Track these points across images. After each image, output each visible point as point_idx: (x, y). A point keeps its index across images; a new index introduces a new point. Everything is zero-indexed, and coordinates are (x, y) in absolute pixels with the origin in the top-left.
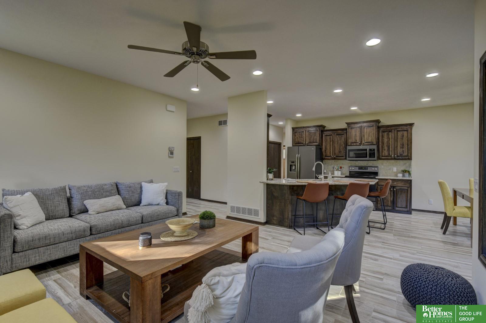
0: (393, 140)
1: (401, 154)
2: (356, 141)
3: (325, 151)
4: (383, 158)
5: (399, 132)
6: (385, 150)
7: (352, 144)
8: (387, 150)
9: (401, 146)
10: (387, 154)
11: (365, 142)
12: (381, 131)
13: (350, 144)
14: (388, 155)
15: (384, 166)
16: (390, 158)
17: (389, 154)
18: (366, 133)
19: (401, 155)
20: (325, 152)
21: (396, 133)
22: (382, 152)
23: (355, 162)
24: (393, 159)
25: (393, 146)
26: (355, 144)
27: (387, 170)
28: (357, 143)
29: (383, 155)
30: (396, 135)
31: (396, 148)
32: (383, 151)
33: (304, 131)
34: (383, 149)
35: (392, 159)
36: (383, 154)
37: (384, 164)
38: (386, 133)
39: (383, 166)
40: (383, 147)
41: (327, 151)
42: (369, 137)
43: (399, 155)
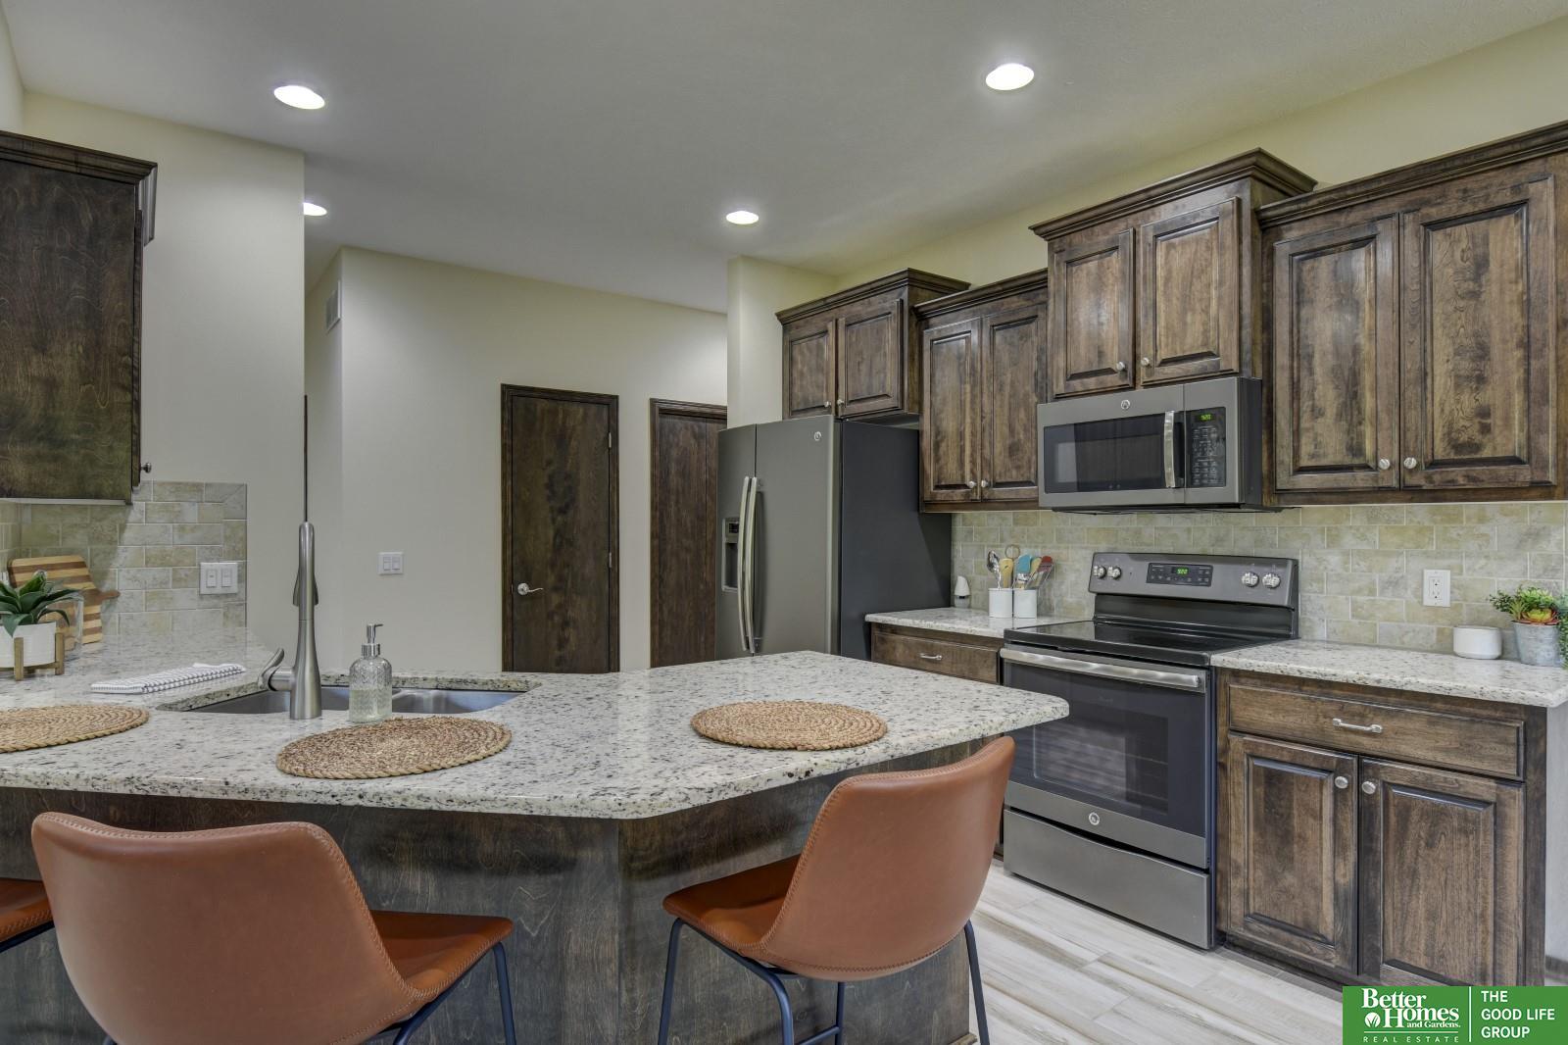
0: (1386, 315)
1: (1464, 438)
2: (1101, 354)
3: (937, 445)
4: (1305, 481)
5: (1437, 236)
6: (1317, 413)
7: (1077, 385)
8: (1339, 416)
9: (1466, 366)
10: (1334, 450)
11: (1163, 354)
12: (1282, 249)
13: (1060, 387)
14: (1348, 461)
15: (1346, 554)
16: (1361, 480)
17: (1356, 449)
18: (1168, 279)
19: (1457, 447)
20: (937, 460)
21: (1411, 245)
22: (1297, 434)
23: (1132, 520)
24: (1389, 489)
25: (1387, 374)
26: (1091, 383)
27: (1372, 592)
28: (1110, 371)
29: (1305, 462)
30: (1412, 261)
31: (1412, 393)
32: (1305, 424)
33: (831, 326)
34: (1306, 405)
35: (1379, 493)
36: (1306, 448)
37: (1349, 541)
38: (1324, 264)
39: (1334, 559)
40: (1305, 385)
41: (943, 445)
42: (1189, 318)
43: (1441, 451)
